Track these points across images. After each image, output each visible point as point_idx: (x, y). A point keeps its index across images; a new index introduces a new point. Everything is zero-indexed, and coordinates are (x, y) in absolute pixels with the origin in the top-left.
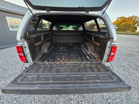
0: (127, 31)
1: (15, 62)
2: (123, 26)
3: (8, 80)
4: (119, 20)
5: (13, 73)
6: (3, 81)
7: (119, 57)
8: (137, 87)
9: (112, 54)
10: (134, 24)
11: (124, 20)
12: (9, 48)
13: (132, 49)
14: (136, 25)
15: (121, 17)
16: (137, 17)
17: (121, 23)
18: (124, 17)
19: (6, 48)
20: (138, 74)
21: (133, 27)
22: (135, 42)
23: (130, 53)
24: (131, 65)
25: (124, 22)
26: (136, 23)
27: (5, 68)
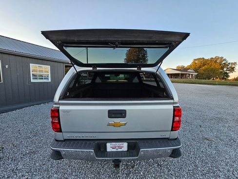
0: (213, 79)
1: (31, 132)
2: (204, 70)
3: (19, 164)
4: (196, 62)
5: (28, 152)
6: (13, 166)
7: (201, 123)
8: (233, 176)
9: (177, 119)
10: (222, 68)
11: (204, 62)
12: (23, 109)
13: (223, 110)
14: (225, 69)
15: (199, 59)
16: (224, 58)
17: (200, 67)
18: (203, 58)
19: (19, 109)
20: (233, 153)
21: (221, 72)
22: (227, 98)
23: (219, 116)
24: (221, 137)
25: (204, 65)
26: (224, 66)
27: (15, 143)
